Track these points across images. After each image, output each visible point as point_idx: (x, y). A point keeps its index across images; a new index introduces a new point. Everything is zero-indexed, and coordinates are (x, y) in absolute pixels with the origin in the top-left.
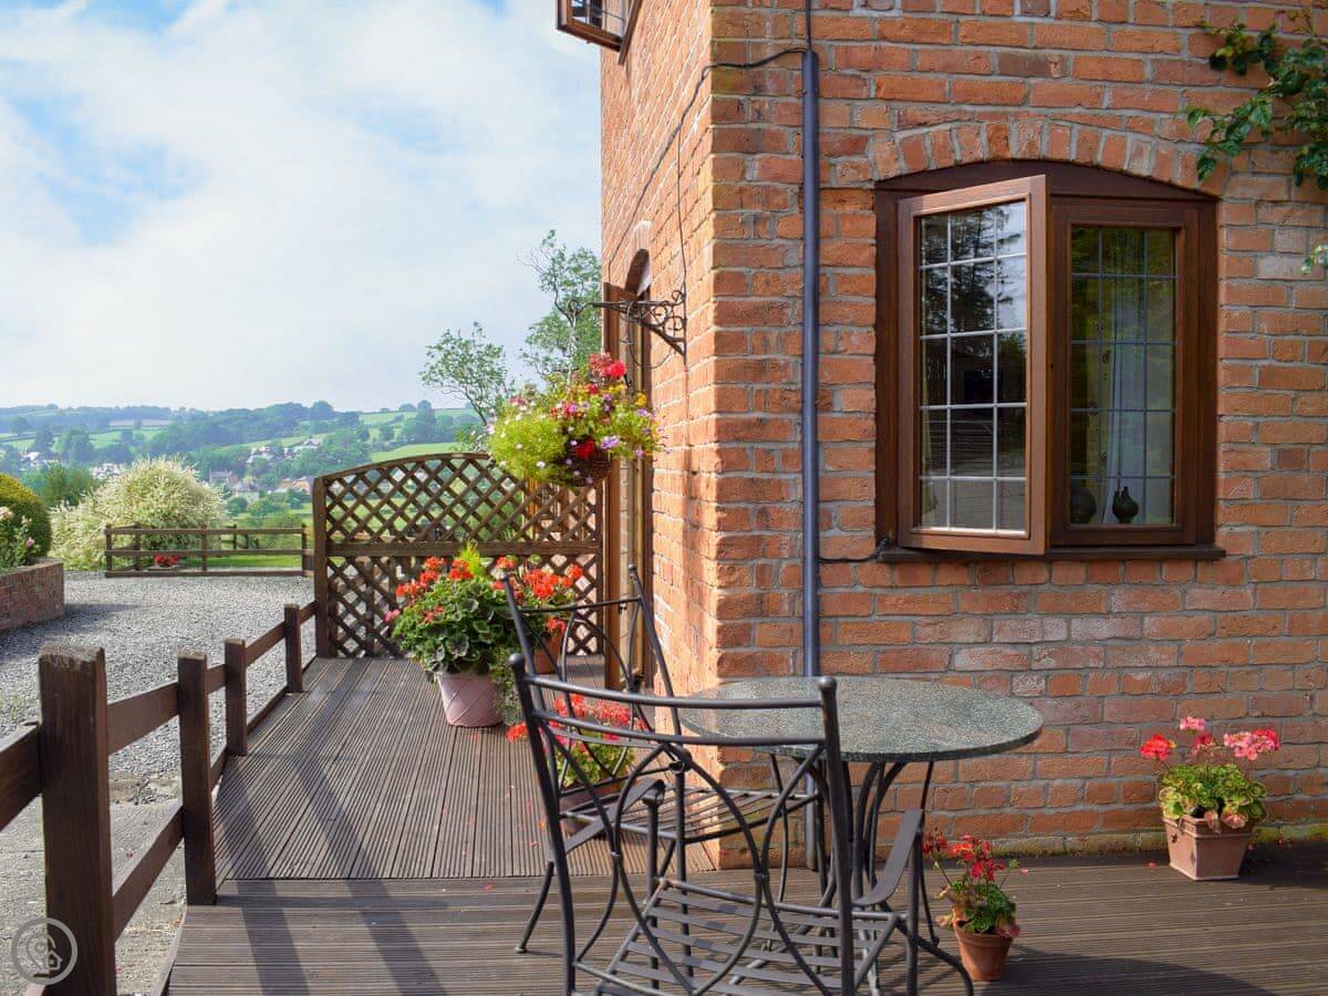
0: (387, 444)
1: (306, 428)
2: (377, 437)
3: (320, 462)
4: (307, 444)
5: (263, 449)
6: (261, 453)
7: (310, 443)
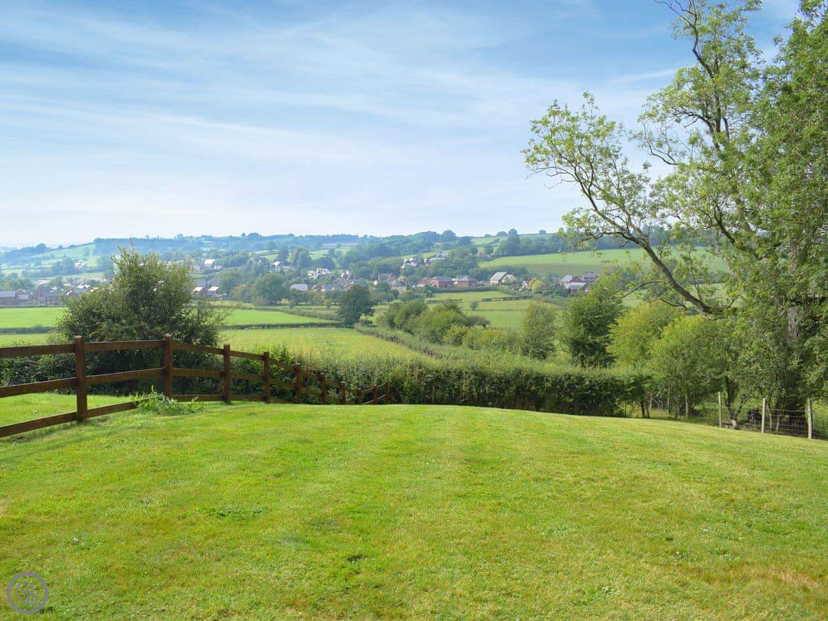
0: (488, 256)
1: (438, 247)
2: (483, 252)
3: (445, 267)
4: (439, 257)
5: (411, 259)
6: (410, 262)
7: (440, 256)
